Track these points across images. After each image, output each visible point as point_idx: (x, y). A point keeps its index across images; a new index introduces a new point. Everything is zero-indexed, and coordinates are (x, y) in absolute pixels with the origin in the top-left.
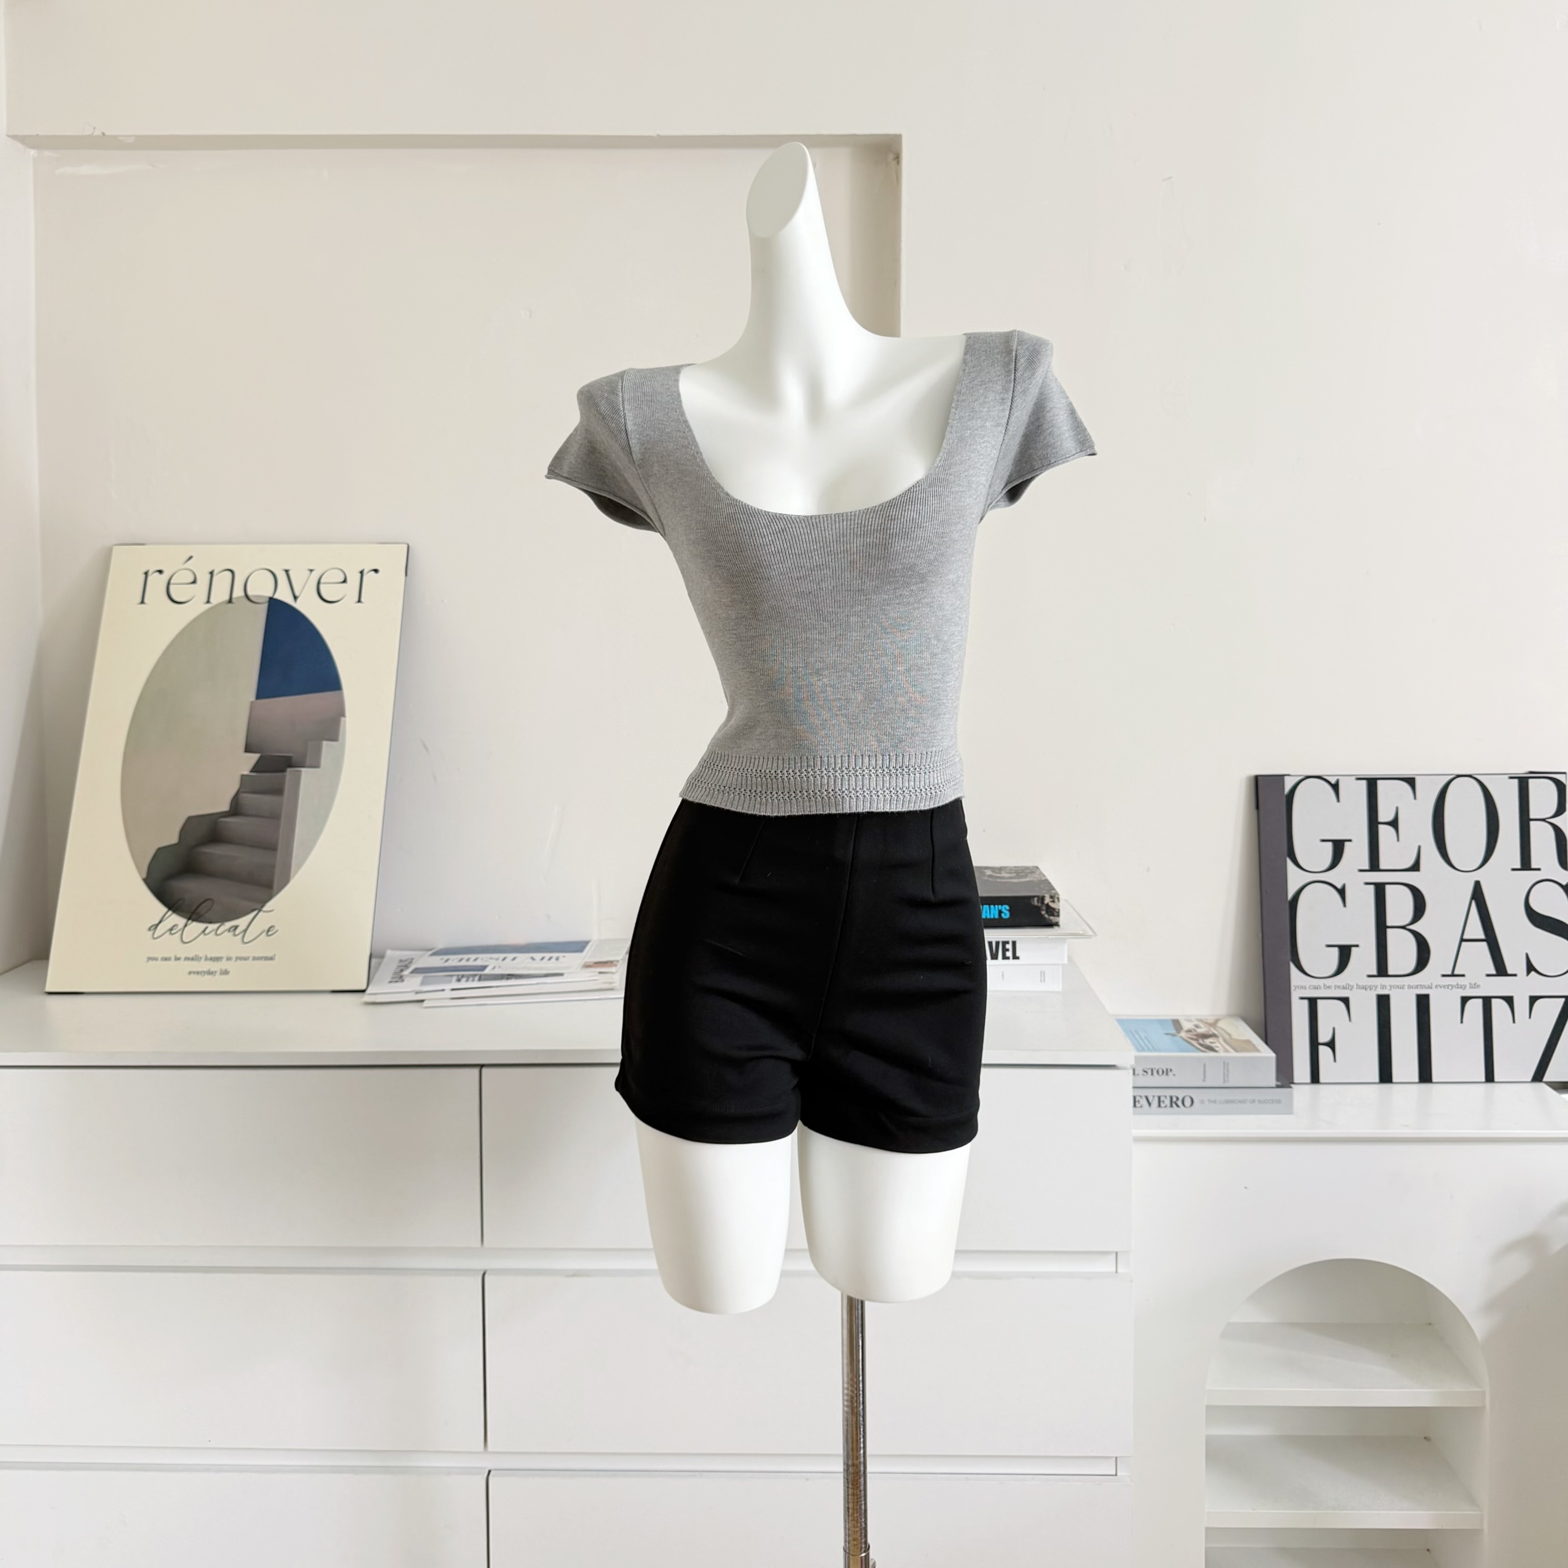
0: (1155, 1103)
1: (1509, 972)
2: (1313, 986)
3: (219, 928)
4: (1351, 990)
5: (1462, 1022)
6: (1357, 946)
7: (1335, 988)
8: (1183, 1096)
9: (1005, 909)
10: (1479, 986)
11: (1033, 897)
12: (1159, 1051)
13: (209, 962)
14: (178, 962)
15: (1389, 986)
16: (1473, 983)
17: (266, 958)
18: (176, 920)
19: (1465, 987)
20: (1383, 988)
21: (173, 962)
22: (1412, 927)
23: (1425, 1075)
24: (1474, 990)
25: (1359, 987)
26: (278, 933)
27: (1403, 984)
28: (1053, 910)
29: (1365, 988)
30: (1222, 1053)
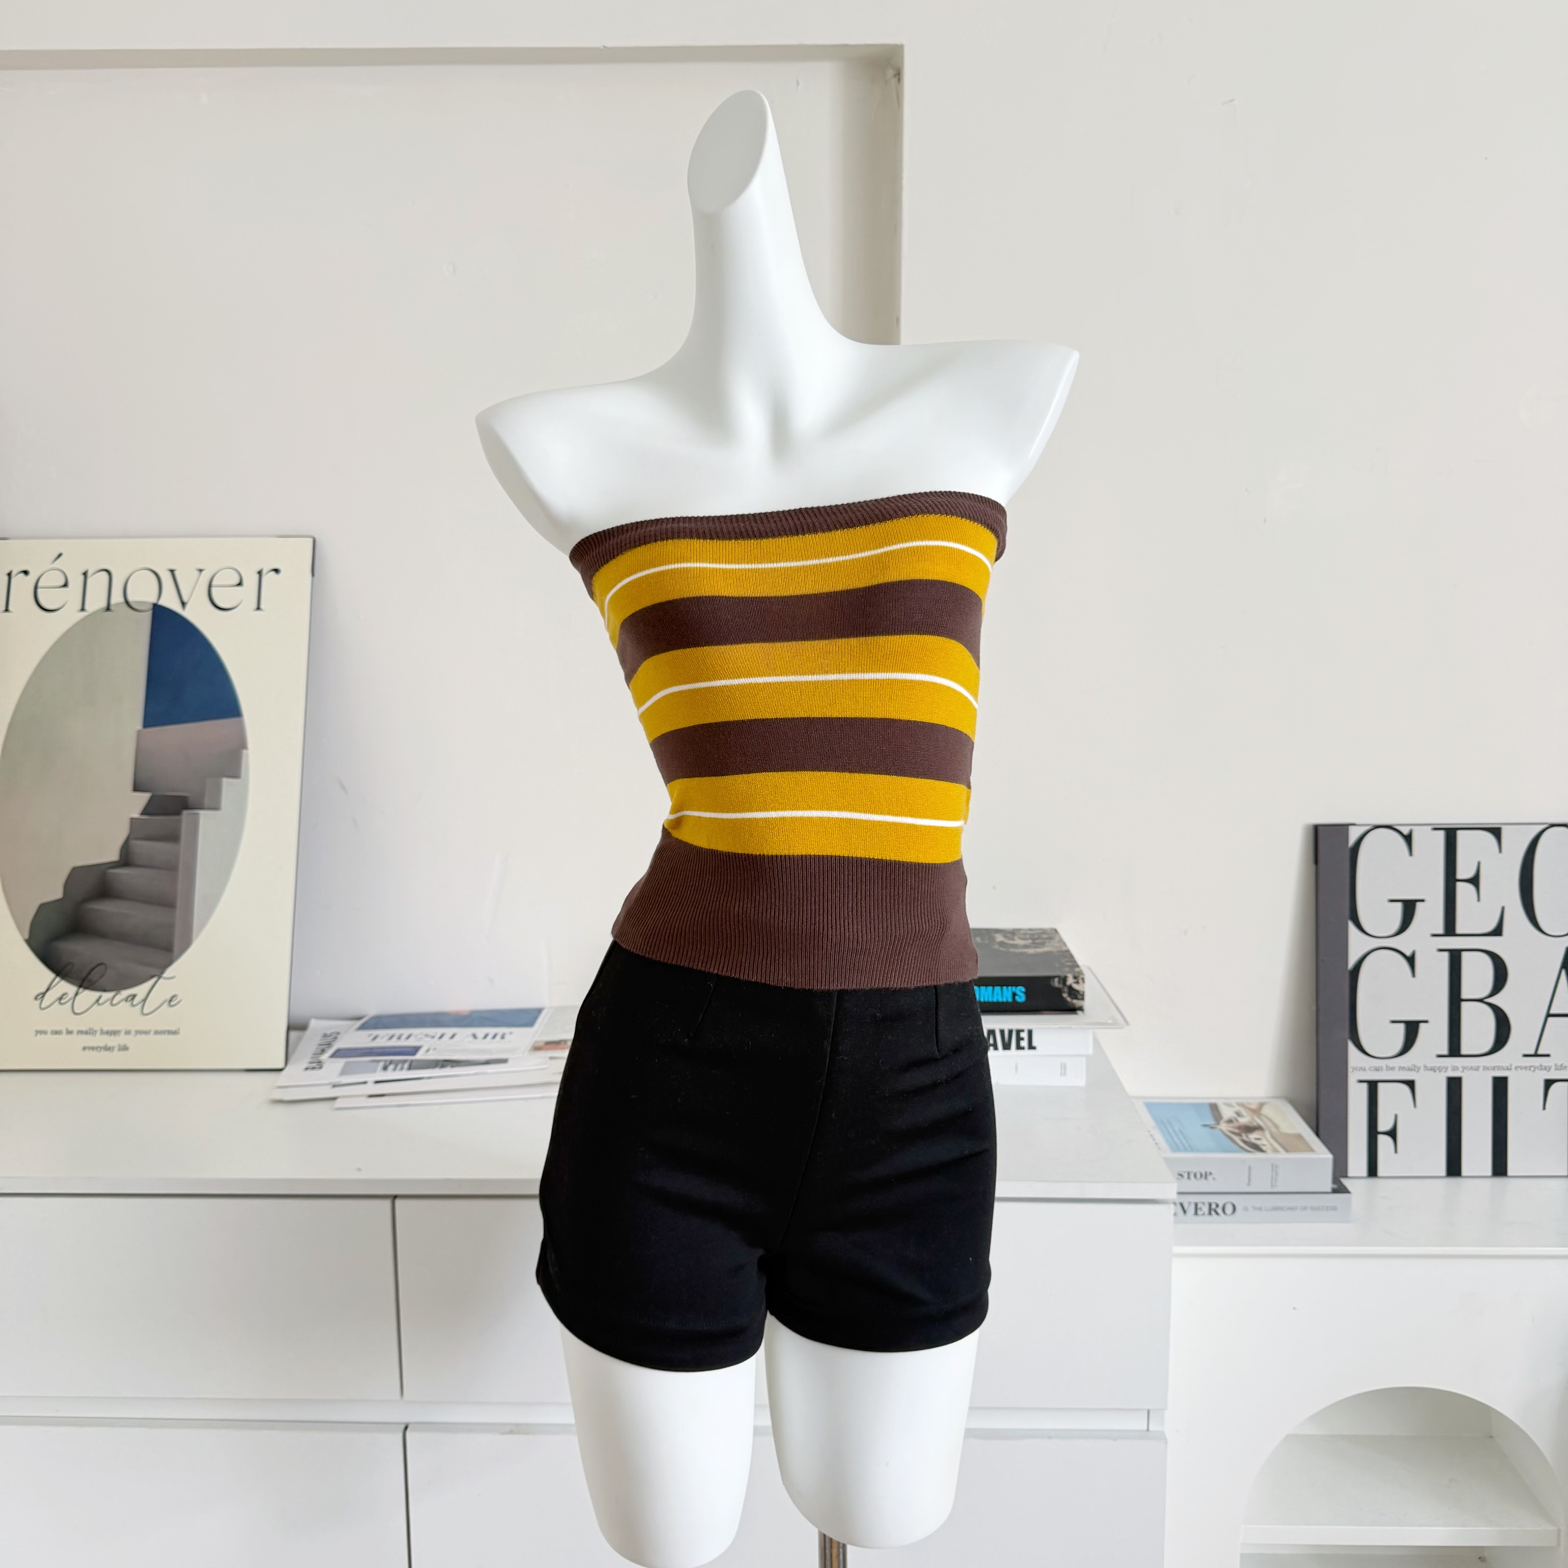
0: (1191, 1210)
2: (1373, 1067)
3: (114, 997)
4: (1418, 1071)
5: (1544, 1108)
6: (1426, 1022)
7: (1399, 1070)
8: (1224, 1202)
9: (1021, 991)
11: (1054, 978)
12: (1198, 1151)
13: (105, 1037)
14: (70, 1036)
15: (1462, 1068)
16: (1559, 1064)
17: (170, 1032)
18: (65, 987)
19: (1550, 1068)
20: (1455, 1070)
22: (1491, 1000)
23: (1501, 1168)
24: (1558, 1072)
25: (1426, 1068)
26: (181, 1003)
27: (1479, 1065)
28: (1077, 993)
29: (1432, 1070)
30: (1270, 1155)
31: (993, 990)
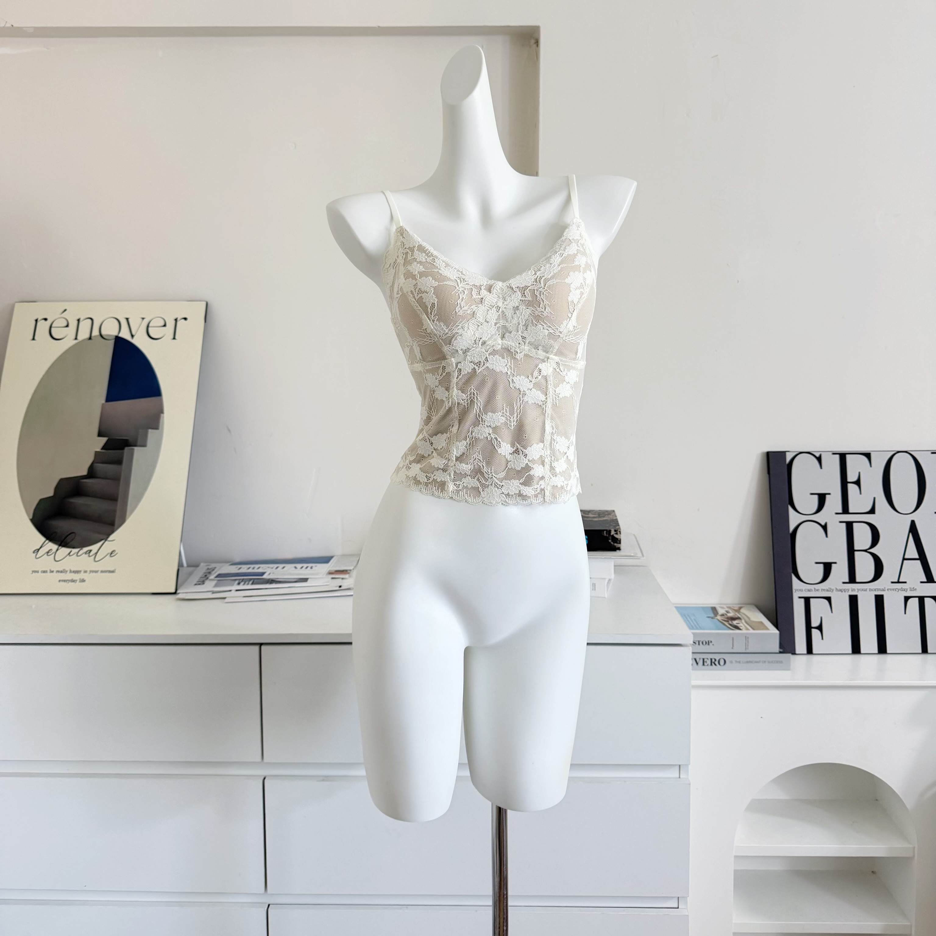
0: (701, 663)
2: (807, 589)
3: (79, 551)
4: (832, 592)
5: (905, 613)
6: (835, 563)
7: (822, 591)
8: (719, 658)
10: (916, 589)
11: (605, 531)
12: (704, 629)
13: (72, 574)
14: (52, 574)
15: (857, 589)
16: (912, 588)
17: (110, 572)
18: (51, 546)
19: (908, 589)
20: (853, 591)
21: (48, 573)
22: (872, 550)
23: (882, 649)
24: (912, 592)
25: (837, 590)
26: (117, 555)
27: (867, 588)
29: (840, 590)
30: (744, 632)
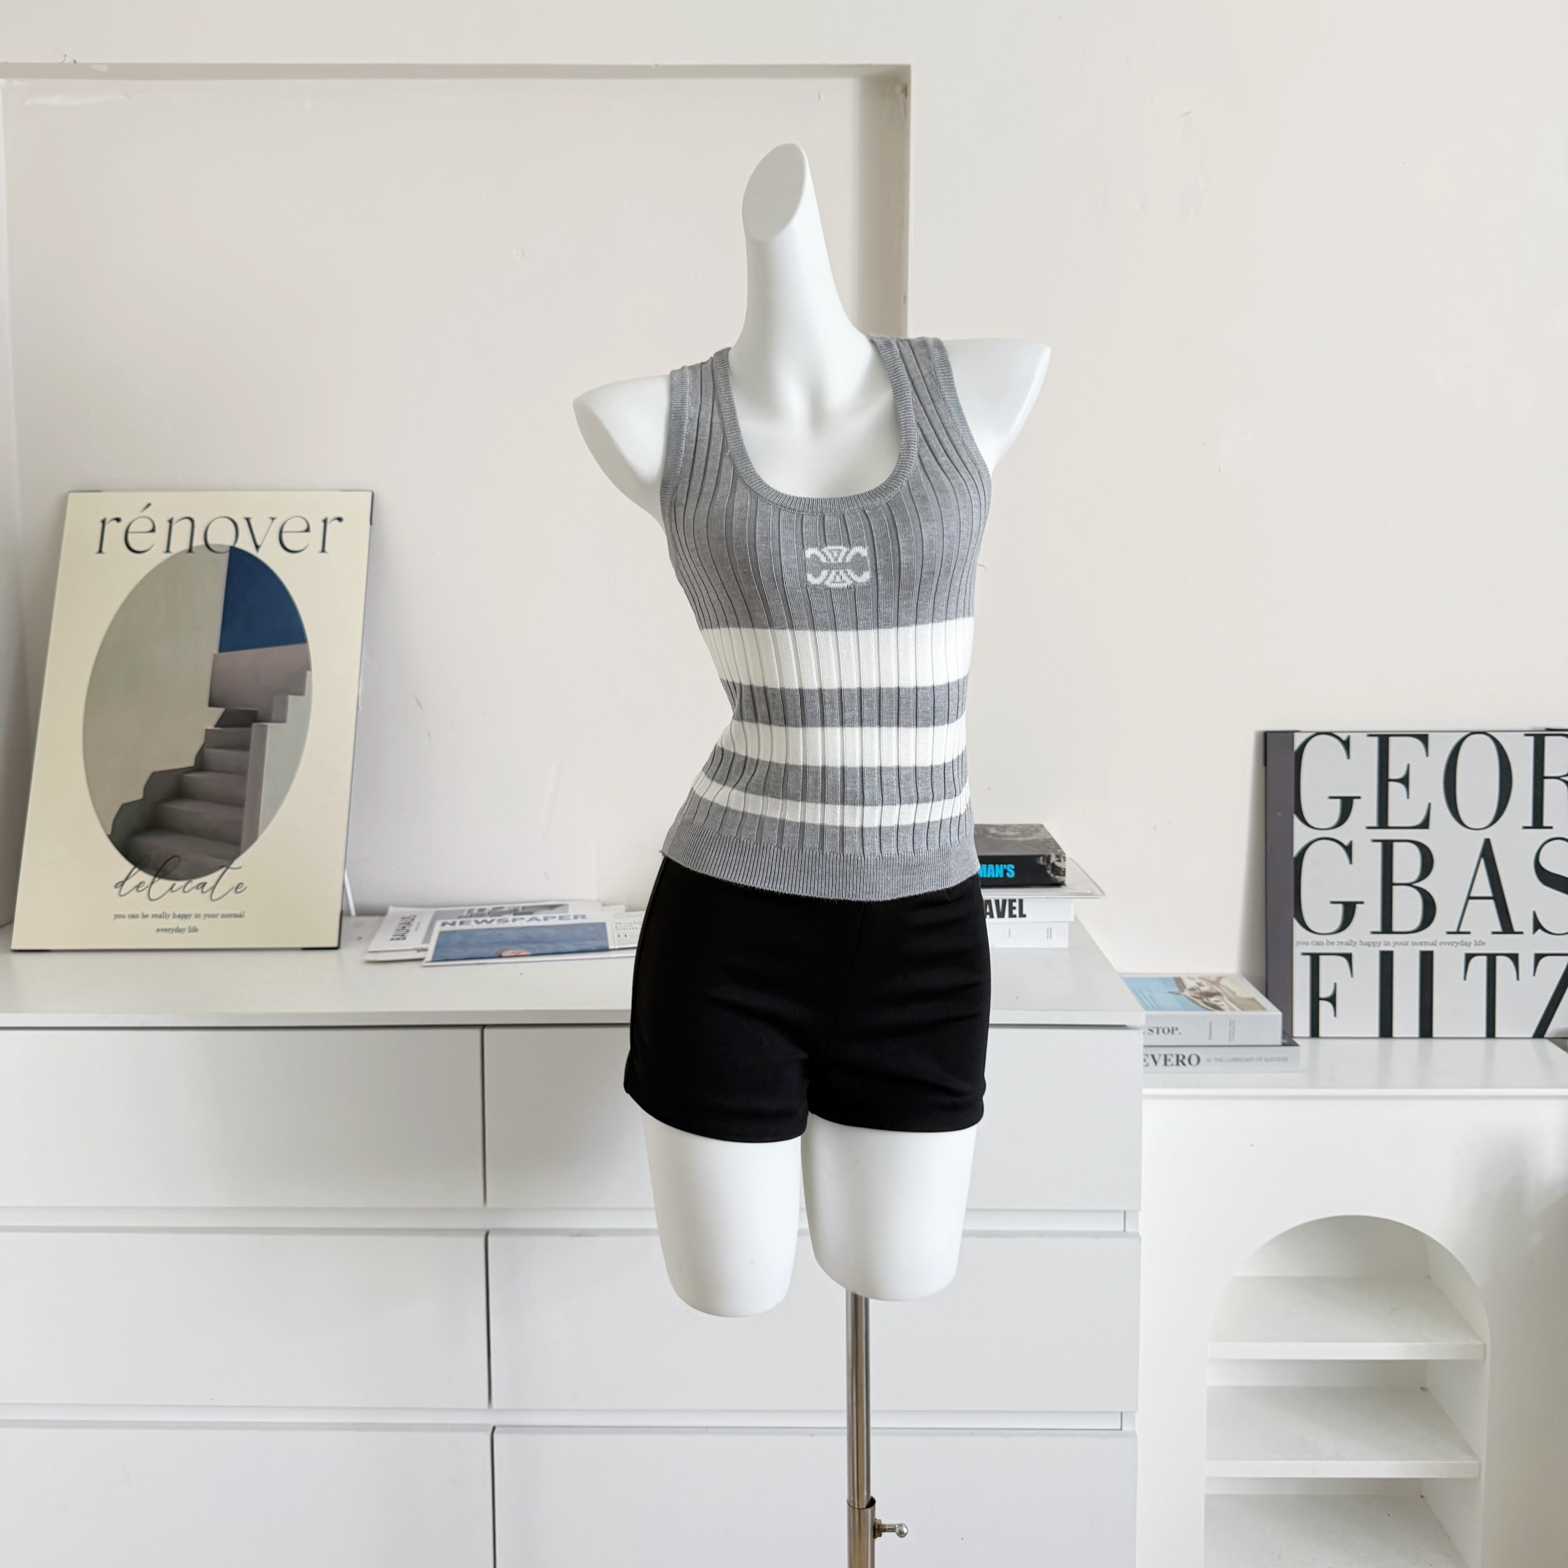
0: (1161, 1062)
1: (1516, 929)
2: (1316, 942)
3: (186, 885)
4: (1355, 946)
5: (1465, 979)
6: (1362, 903)
7: (1338, 945)
8: (1189, 1054)
9: (1010, 868)
10: (1483, 943)
11: (1039, 856)
12: (1165, 1009)
13: (177, 920)
14: (146, 920)
15: (1393, 942)
16: (1478, 940)
17: (237, 916)
18: (142, 876)
19: (1470, 944)
20: (1387, 945)
21: (140, 920)
22: (1419, 885)
23: (1426, 1031)
24: (1478, 947)
25: (1361, 943)
26: (247, 890)
27: (1407, 941)
28: (1059, 869)
29: (1367, 944)
30: (1228, 1012)
31: (987, 866)
